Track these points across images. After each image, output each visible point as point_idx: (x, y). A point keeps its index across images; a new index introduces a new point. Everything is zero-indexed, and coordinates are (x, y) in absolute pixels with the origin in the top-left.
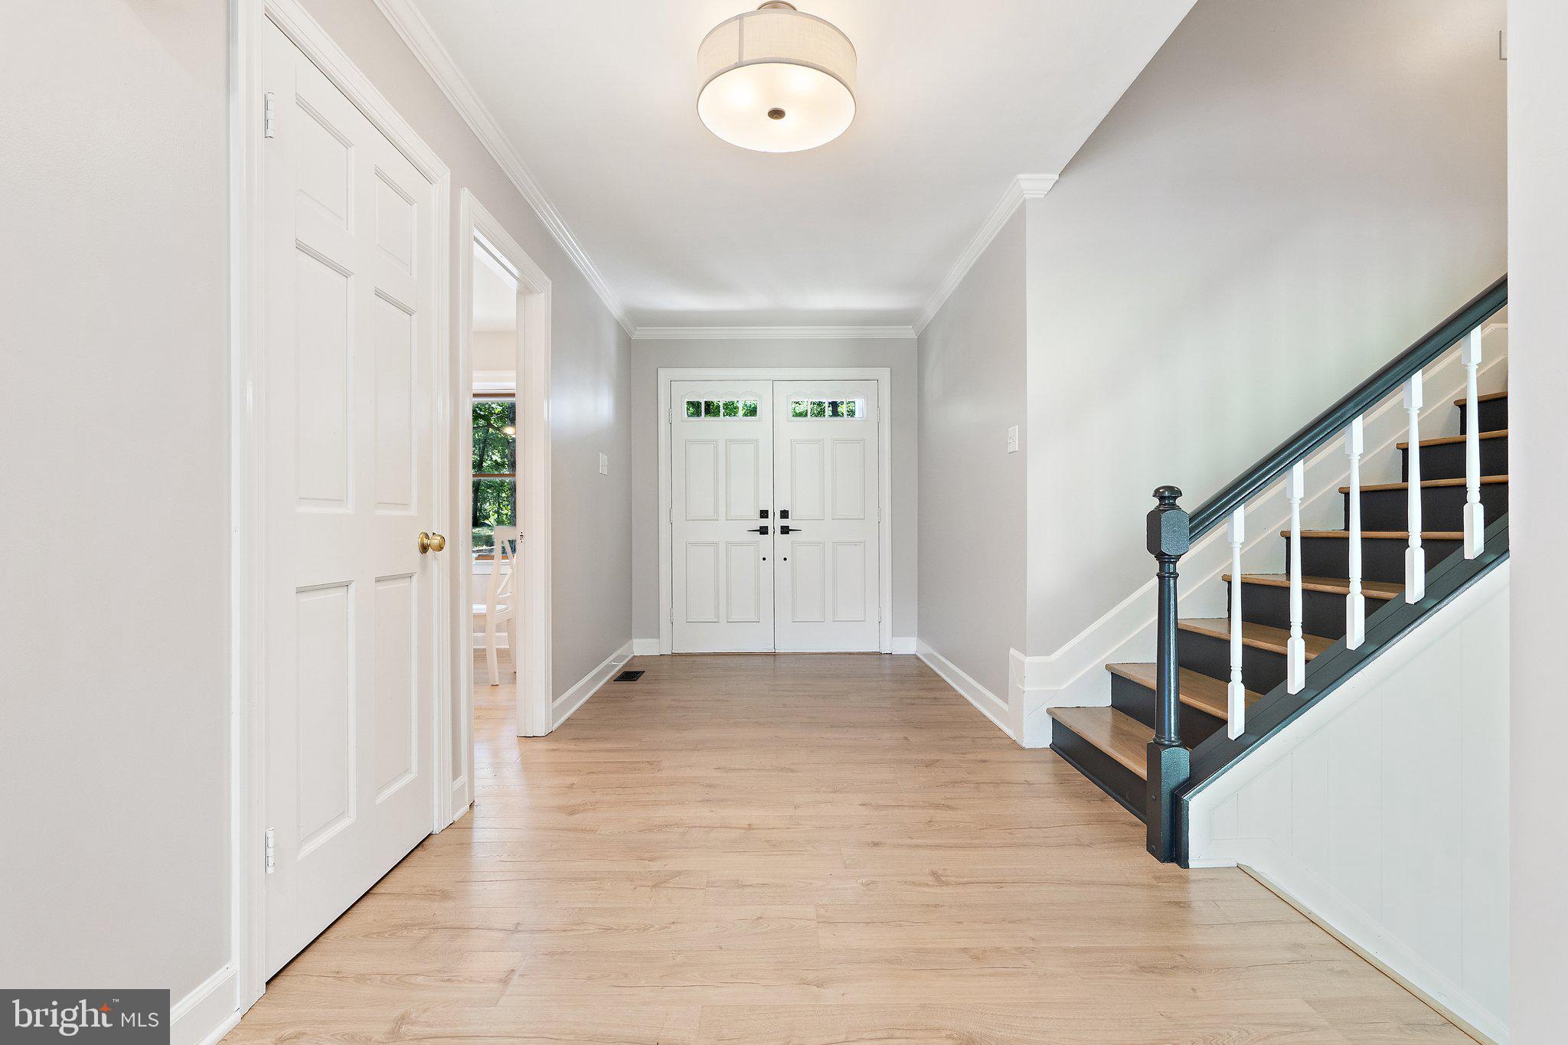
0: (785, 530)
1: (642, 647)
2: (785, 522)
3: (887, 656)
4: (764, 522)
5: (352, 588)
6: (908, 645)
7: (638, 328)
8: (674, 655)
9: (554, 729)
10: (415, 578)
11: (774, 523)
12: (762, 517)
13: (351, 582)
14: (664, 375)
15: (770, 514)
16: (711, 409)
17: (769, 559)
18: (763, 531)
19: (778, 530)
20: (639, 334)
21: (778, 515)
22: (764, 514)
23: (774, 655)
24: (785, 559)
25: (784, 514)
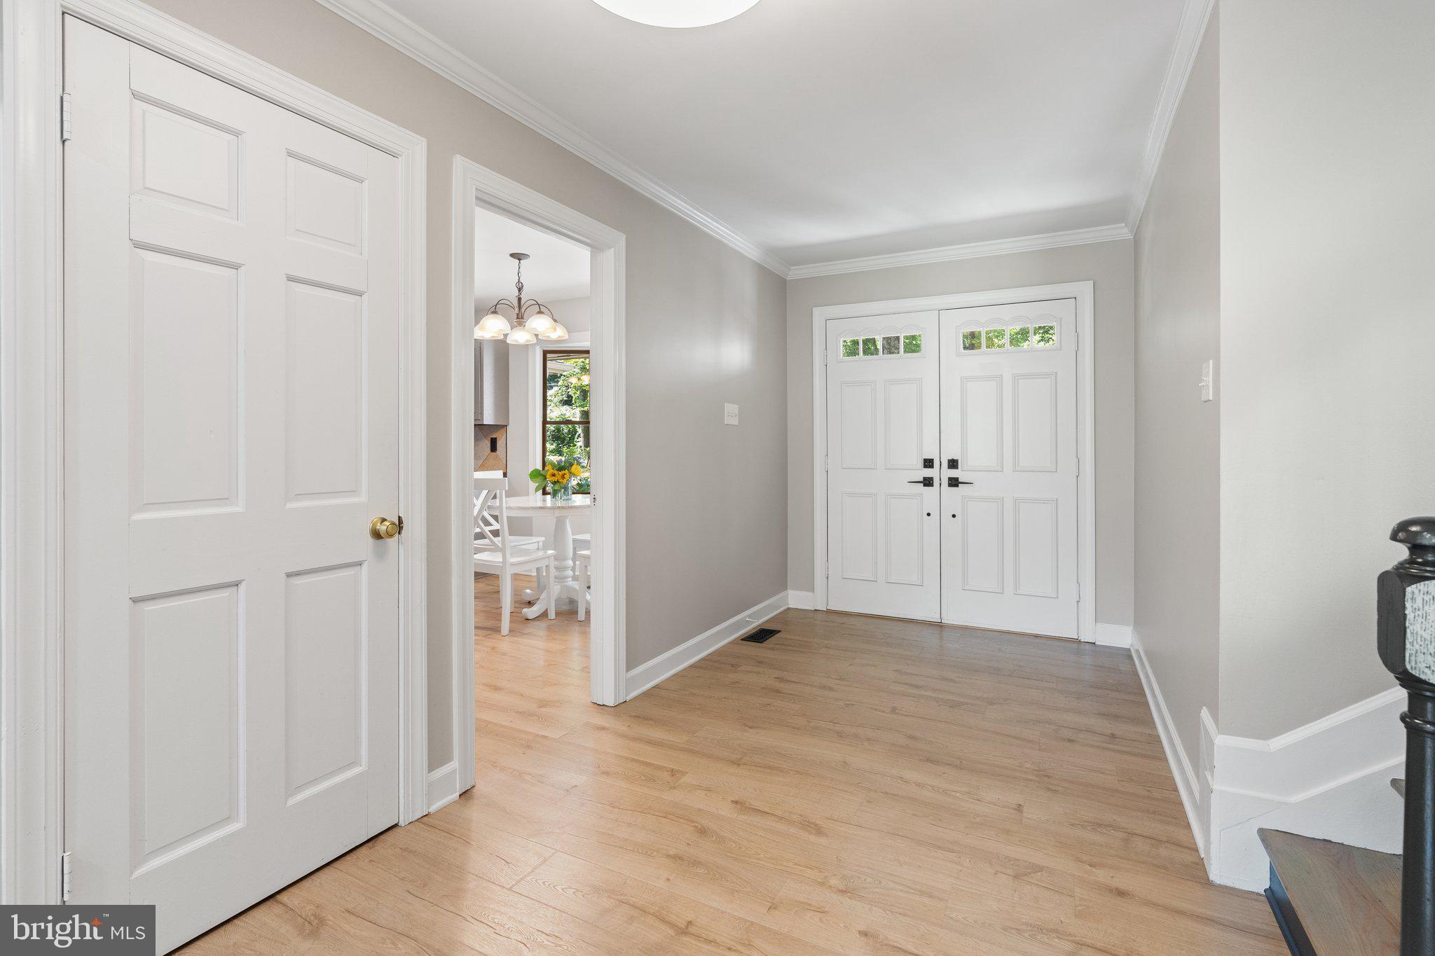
0: (954, 482)
1: (796, 599)
2: (954, 473)
3: (1087, 646)
4: (928, 473)
5: (242, 587)
6: (1120, 636)
7: (792, 268)
8: (829, 612)
9: (628, 698)
10: (365, 566)
11: (941, 473)
12: (925, 466)
13: (240, 582)
14: (819, 314)
15: (936, 464)
16: (869, 347)
17: (935, 514)
18: (928, 482)
19: (945, 482)
20: (794, 274)
21: (945, 464)
22: (928, 463)
23: (939, 626)
24: (954, 516)
25: (953, 464)
